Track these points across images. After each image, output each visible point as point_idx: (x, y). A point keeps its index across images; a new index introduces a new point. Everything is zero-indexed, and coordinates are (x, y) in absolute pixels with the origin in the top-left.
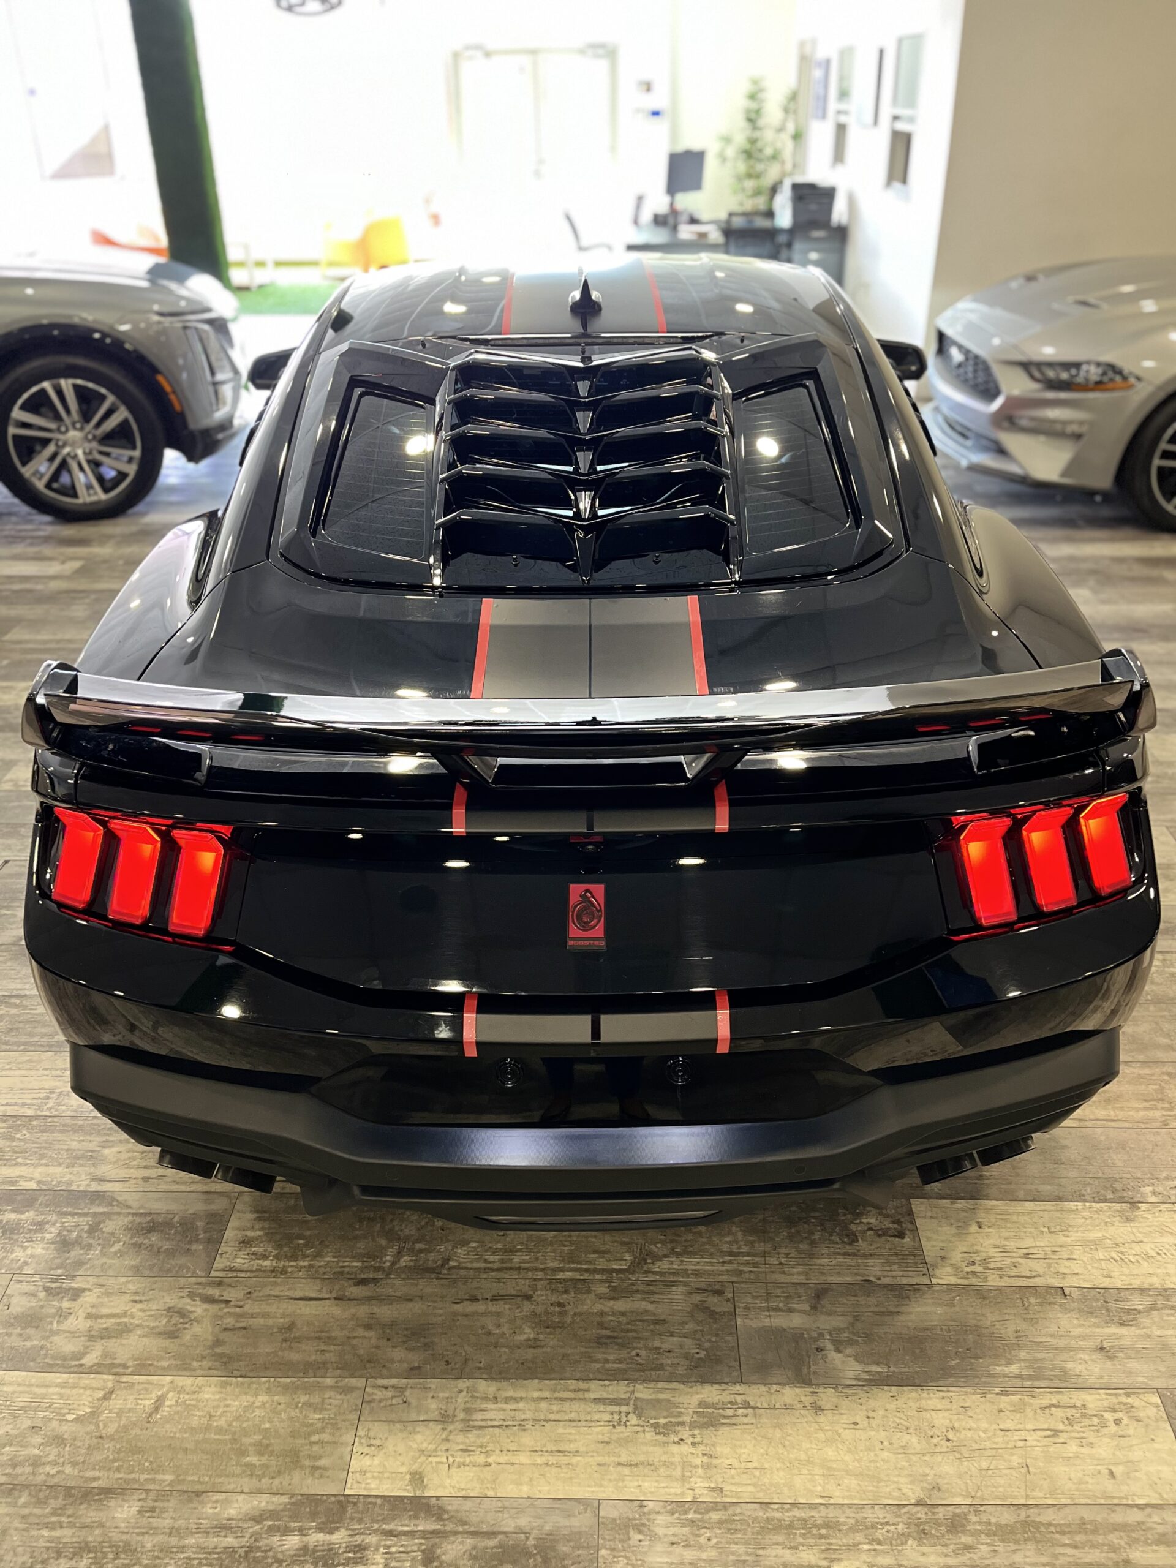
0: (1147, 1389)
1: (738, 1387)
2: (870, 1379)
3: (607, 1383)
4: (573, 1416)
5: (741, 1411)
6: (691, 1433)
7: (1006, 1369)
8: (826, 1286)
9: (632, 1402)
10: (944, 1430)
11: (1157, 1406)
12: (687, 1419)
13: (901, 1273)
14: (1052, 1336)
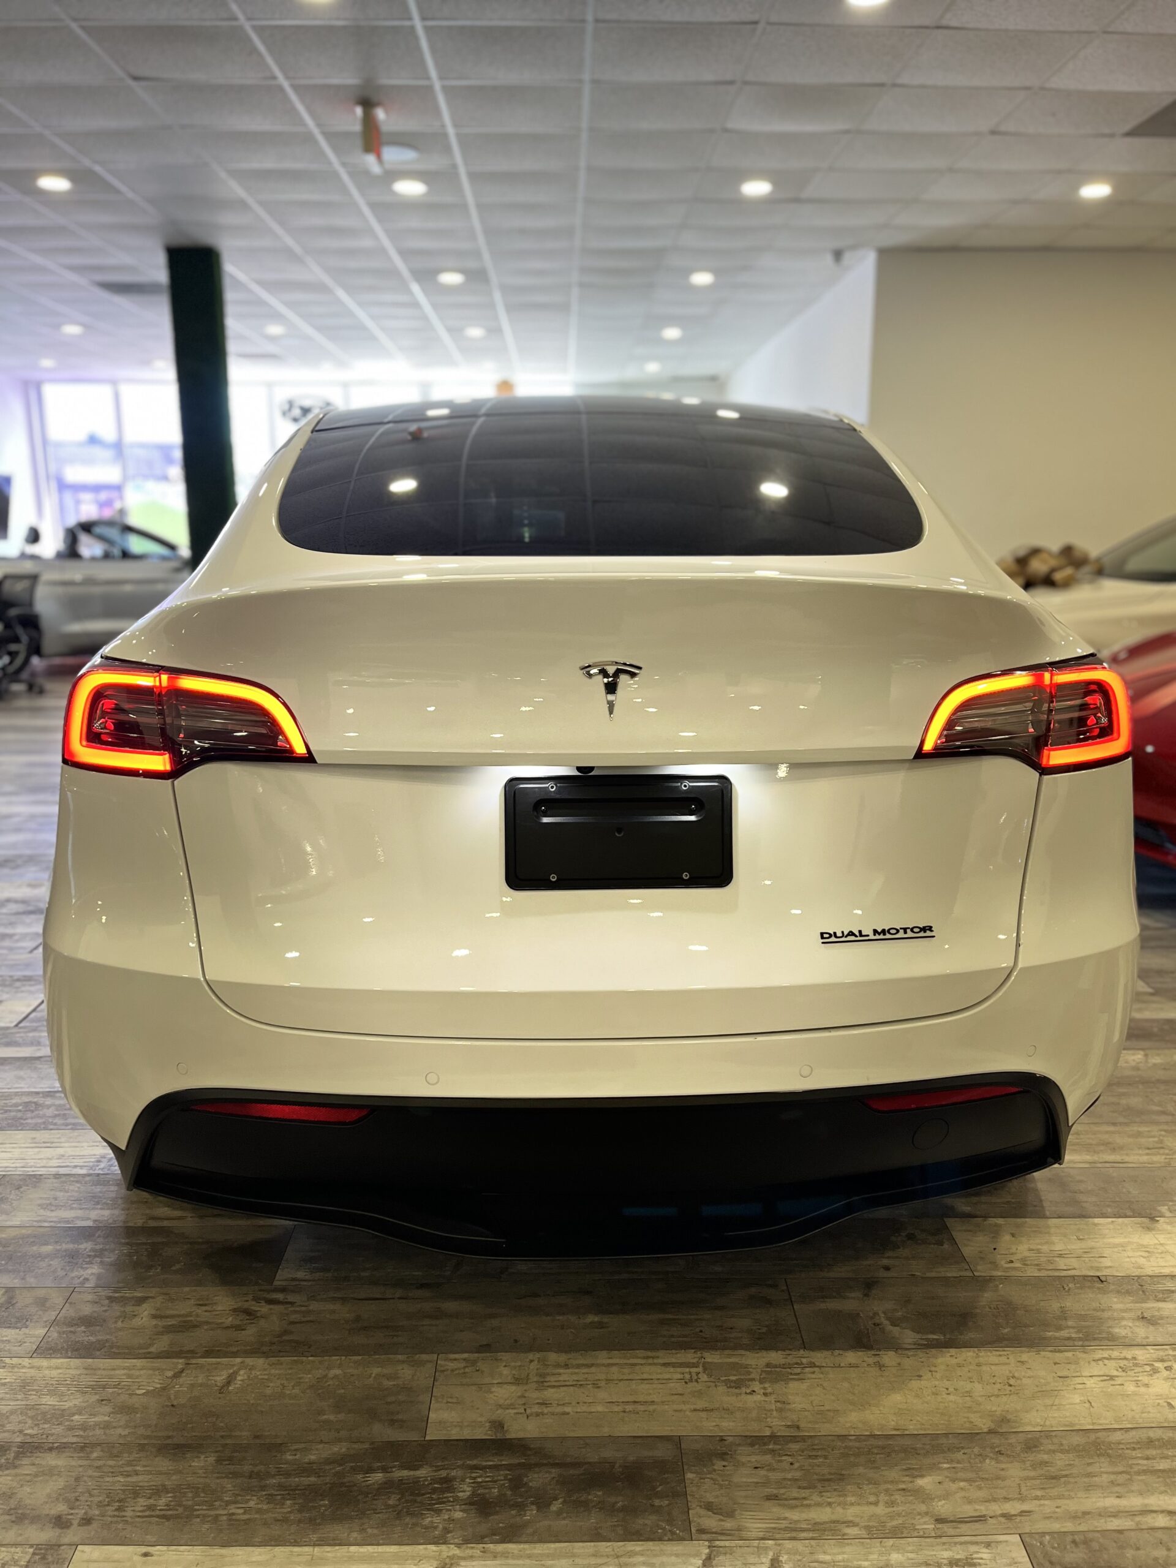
1: (802, 1352)
2: (927, 1344)
3: (674, 1351)
4: (645, 1376)
5: (807, 1369)
6: (762, 1386)
9: (701, 1366)
10: (1005, 1379)
13: (944, 1270)
14: (1094, 1310)
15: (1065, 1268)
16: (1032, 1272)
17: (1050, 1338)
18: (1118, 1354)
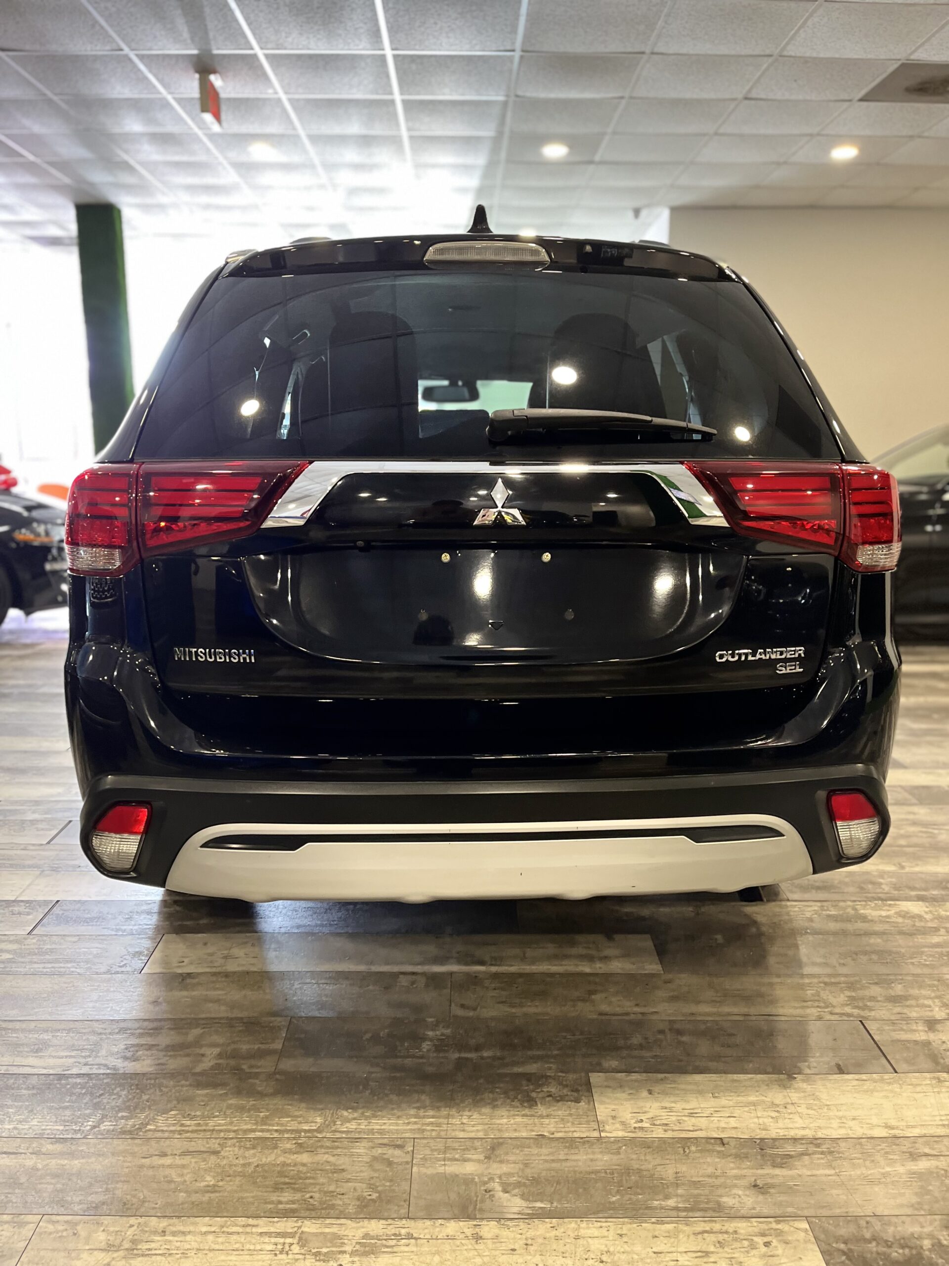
0: (796, 1217)
1: (404, 1221)
2: (533, 1214)
3: (276, 1219)
4: (237, 1246)
5: (403, 1241)
7: (663, 1203)
8: (501, 1140)
9: (298, 1235)
10: (599, 1254)
11: (806, 1231)
12: (348, 1248)
13: (573, 1129)
14: (709, 1176)
15: (691, 1129)
16: (659, 1133)
17: (656, 1208)
18: (721, 1227)
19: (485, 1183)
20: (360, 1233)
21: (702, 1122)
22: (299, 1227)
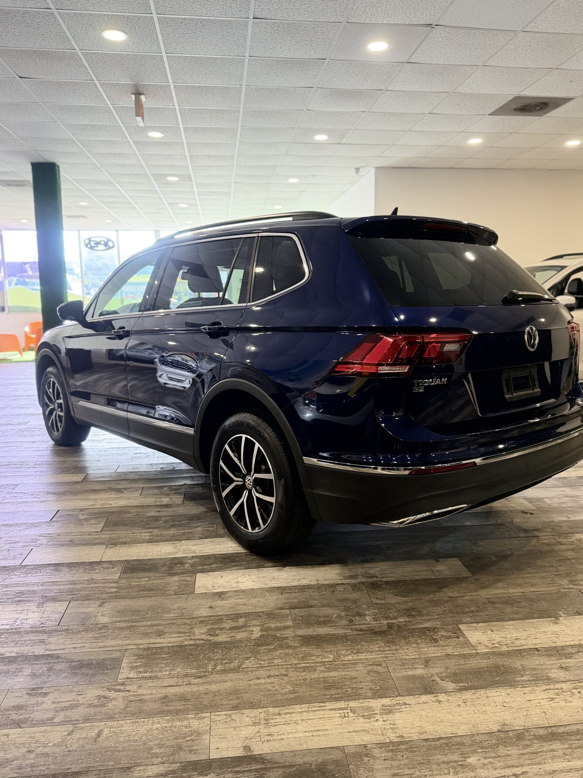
1: (399, 698)
2: (461, 689)
3: (334, 702)
4: (321, 716)
5: (403, 706)
6: (381, 717)
7: (522, 678)
8: (429, 658)
9: (349, 708)
10: (502, 703)
12: (378, 712)
13: (462, 650)
14: (538, 665)
15: (520, 645)
16: (504, 648)
17: (519, 681)
18: (554, 687)
19: (431, 678)
20: (380, 705)
21: (524, 642)
22: (348, 705)
